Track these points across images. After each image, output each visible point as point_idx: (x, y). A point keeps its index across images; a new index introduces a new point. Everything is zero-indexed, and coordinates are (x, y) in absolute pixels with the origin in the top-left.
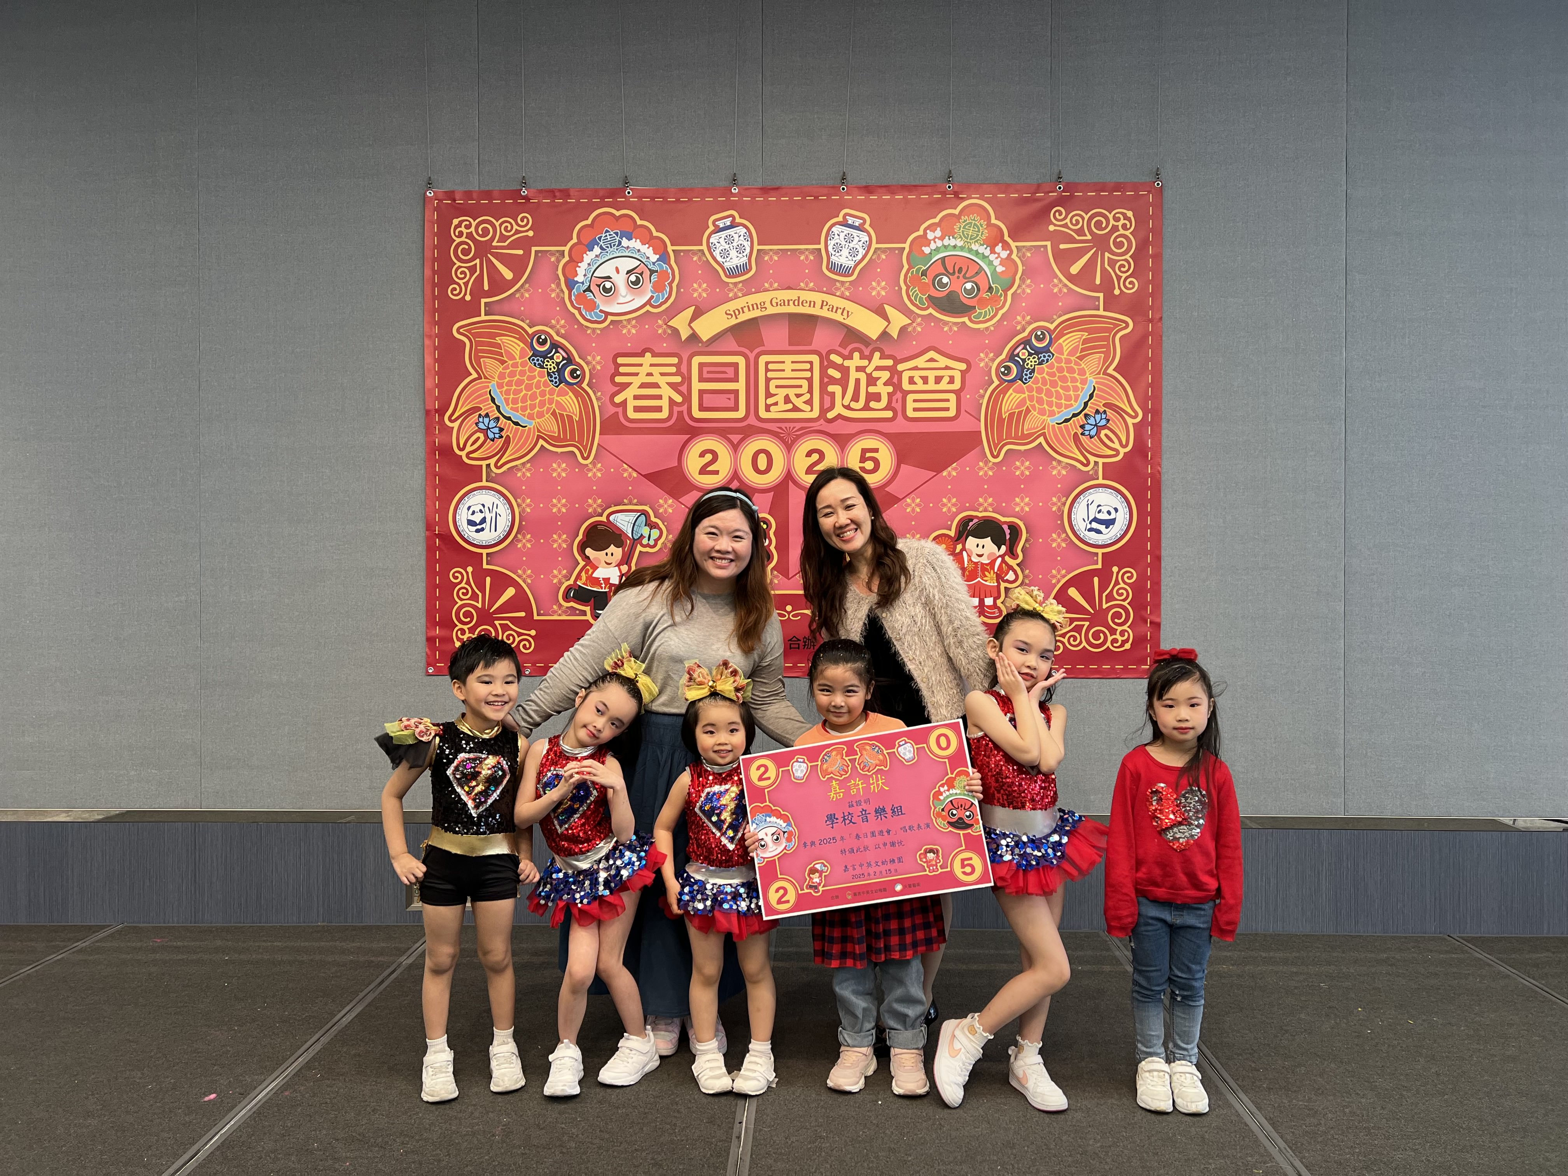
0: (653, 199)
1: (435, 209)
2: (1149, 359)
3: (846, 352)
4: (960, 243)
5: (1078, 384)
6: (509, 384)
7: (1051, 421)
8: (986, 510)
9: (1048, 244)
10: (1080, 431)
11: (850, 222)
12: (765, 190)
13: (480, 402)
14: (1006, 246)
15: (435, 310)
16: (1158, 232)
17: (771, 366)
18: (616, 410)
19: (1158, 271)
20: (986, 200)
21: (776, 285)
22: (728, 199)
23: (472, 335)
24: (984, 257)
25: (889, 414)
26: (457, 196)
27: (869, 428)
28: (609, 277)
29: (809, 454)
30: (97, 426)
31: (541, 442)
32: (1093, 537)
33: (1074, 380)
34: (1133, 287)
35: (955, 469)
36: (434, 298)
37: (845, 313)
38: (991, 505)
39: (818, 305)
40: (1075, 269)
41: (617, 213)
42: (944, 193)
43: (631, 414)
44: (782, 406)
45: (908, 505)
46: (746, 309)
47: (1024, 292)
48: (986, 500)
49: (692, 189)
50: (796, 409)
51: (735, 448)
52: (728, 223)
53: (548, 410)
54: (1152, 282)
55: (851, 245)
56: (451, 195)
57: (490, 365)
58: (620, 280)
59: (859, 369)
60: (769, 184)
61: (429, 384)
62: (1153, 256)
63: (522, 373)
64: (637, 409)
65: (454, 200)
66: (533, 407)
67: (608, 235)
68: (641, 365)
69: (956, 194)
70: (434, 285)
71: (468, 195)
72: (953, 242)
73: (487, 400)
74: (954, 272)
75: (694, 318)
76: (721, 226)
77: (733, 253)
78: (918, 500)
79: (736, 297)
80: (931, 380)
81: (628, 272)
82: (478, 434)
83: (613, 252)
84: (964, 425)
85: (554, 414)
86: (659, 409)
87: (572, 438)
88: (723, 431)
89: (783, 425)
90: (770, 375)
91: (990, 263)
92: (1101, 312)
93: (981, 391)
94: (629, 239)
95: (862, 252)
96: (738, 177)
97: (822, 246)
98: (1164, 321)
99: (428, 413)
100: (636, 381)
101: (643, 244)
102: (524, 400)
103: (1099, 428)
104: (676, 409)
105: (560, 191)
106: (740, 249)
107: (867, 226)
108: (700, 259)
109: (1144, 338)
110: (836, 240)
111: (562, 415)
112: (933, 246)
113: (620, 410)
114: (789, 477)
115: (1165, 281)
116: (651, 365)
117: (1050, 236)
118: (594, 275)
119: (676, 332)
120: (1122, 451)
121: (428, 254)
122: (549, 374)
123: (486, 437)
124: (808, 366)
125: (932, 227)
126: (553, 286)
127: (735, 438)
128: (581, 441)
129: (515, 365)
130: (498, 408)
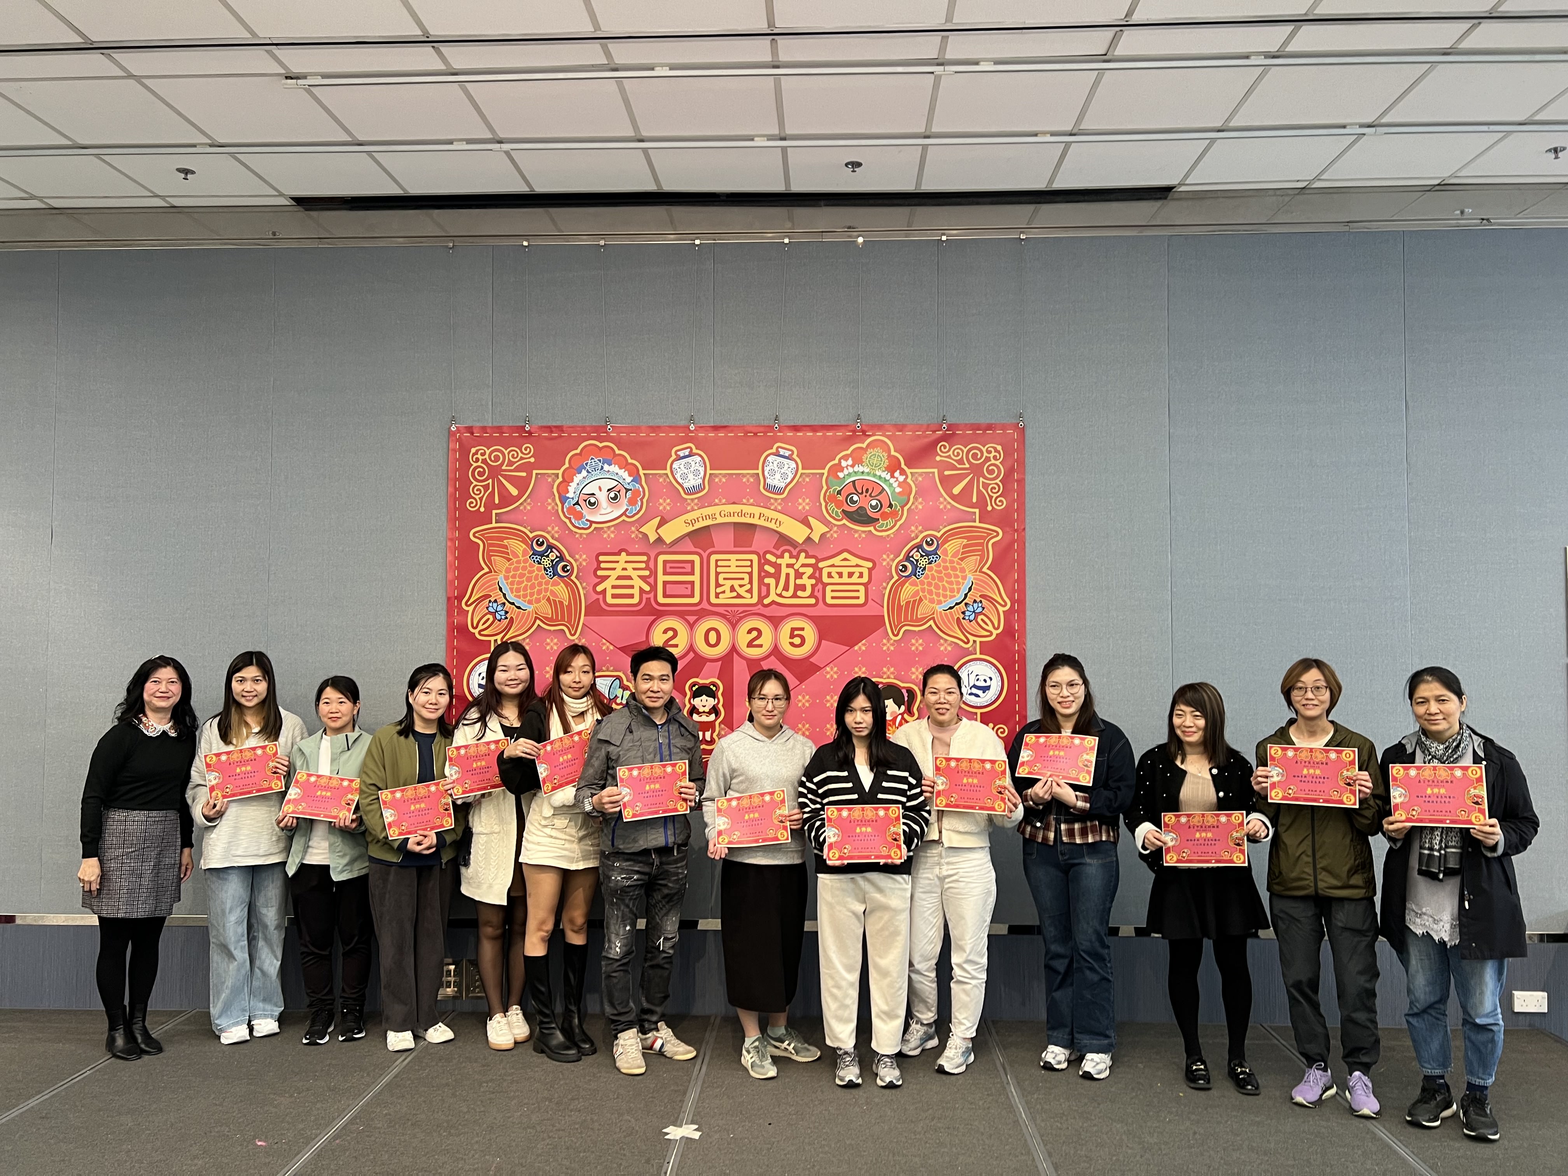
0: (628, 434)
1: (457, 440)
2: (1015, 561)
3: (779, 553)
4: (867, 470)
5: (960, 580)
6: (514, 576)
7: (939, 608)
8: (889, 677)
9: (936, 471)
10: (962, 616)
11: (781, 453)
12: (716, 428)
13: (491, 591)
14: (903, 472)
15: (456, 519)
16: (1021, 462)
17: (720, 563)
18: (596, 597)
19: (1022, 492)
20: (888, 437)
21: (724, 501)
22: (687, 435)
23: (484, 538)
24: (886, 480)
25: (813, 601)
26: (475, 431)
27: (797, 611)
28: (593, 494)
29: (750, 632)
30: (188, 609)
31: (538, 622)
32: (972, 700)
33: (957, 576)
34: (1002, 504)
35: (864, 645)
36: (456, 509)
37: (778, 523)
38: (892, 673)
39: (757, 516)
40: (956, 491)
41: (601, 445)
42: (854, 431)
43: (610, 600)
44: (729, 594)
45: (828, 673)
46: (700, 519)
47: (917, 507)
48: (888, 669)
49: (659, 427)
50: (739, 596)
51: (692, 626)
52: (687, 453)
53: (544, 597)
54: (1018, 500)
55: (783, 471)
56: (470, 430)
57: (498, 561)
58: (602, 497)
59: (789, 566)
60: (718, 423)
61: (450, 577)
62: (1018, 481)
63: (524, 568)
64: (614, 596)
65: (472, 433)
66: (532, 595)
67: (593, 462)
68: (618, 562)
69: (864, 432)
70: (455, 499)
71: (484, 429)
72: (861, 469)
73: (496, 589)
74: (862, 493)
75: (659, 526)
76: (682, 455)
77: (691, 476)
78: (835, 669)
79: (693, 510)
80: (845, 575)
81: (609, 490)
82: (489, 616)
83: (596, 474)
84: (871, 610)
85: (548, 600)
86: (631, 596)
87: (563, 619)
88: (681, 613)
89: (729, 609)
90: (719, 570)
91: (891, 485)
92: (977, 524)
93: (884, 584)
94: (610, 465)
95: (791, 476)
96: (695, 417)
97: (760, 471)
98: (1027, 529)
99: (449, 599)
100: (614, 574)
101: (621, 468)
102: (525, 589)
103: (977, 615)
104: (645, 596)
105: (556, 427)
106: (696, 473)
107: (795, 456)
108: (665, 480)
109: (1011, 545)
110: (771, 466)
111: (555, 601)
112: (846, 472)
113: (601, 597)
114: (734, 649)
115: (1027, 500)
116: (626, 562)
117: (937, 465)
118: (583, 492)
119: (645, 536)
120: (995, 632)
121: (451, 475)
122: (545, 569)
123: (495, 618)
124: (749, 563)
125: (846, 458)
126: (549, 501)
127: (692, 619)
128: (569, 621)
129: (518, 562)
130: (504, 595)
